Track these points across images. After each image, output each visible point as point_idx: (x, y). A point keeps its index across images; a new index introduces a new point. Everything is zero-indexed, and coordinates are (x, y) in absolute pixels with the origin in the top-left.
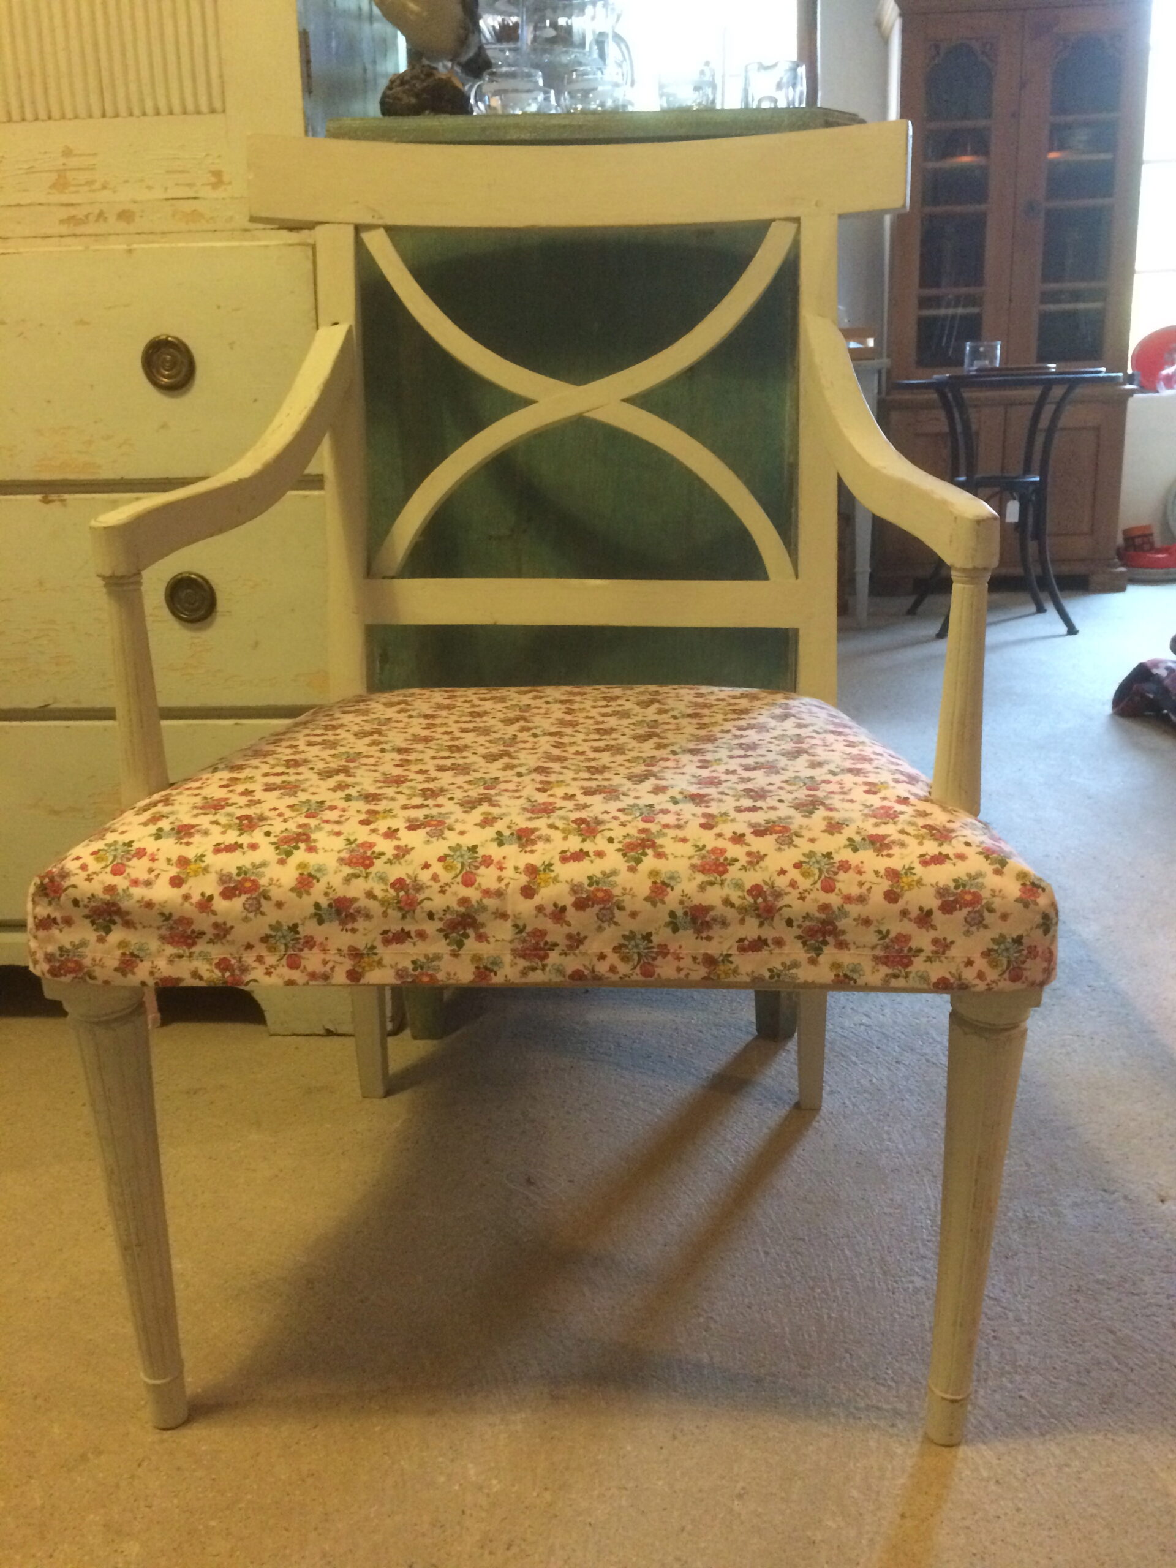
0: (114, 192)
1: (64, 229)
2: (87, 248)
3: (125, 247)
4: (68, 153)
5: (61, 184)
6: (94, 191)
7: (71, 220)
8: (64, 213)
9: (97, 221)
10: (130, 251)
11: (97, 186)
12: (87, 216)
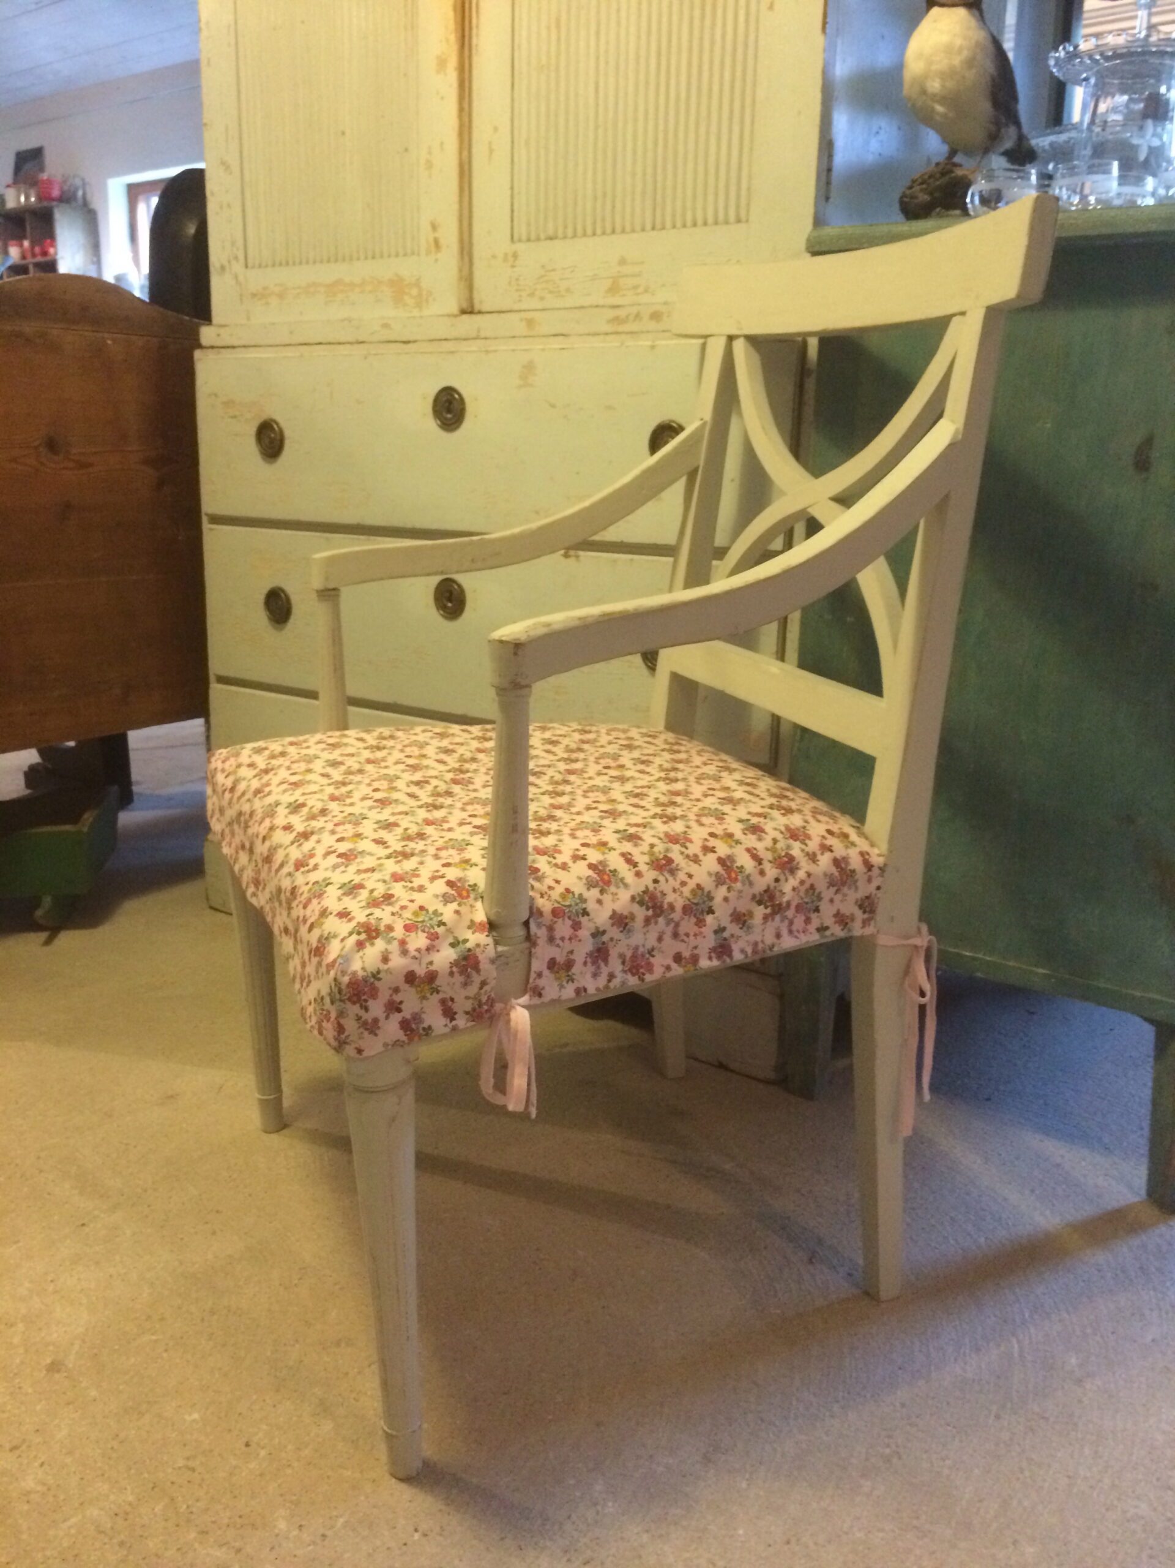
0: (653, 295)
1: (609, 328)
2: (622, 344)
3: (649, 343)
4: (622, 262)
5: (614, 289)
6: (638, 294)
7: (616, 320)
8: (612, 313)
9: (634, 320)
10: (653, 347)
11: (640, 290)
12: (627, 317)
